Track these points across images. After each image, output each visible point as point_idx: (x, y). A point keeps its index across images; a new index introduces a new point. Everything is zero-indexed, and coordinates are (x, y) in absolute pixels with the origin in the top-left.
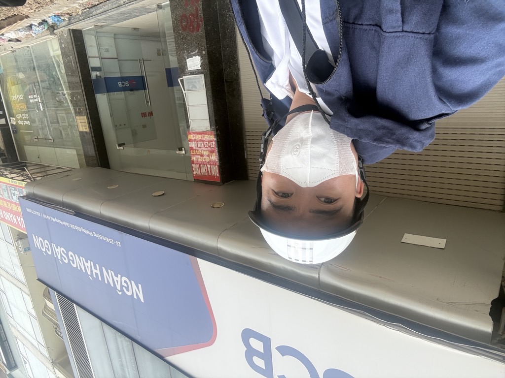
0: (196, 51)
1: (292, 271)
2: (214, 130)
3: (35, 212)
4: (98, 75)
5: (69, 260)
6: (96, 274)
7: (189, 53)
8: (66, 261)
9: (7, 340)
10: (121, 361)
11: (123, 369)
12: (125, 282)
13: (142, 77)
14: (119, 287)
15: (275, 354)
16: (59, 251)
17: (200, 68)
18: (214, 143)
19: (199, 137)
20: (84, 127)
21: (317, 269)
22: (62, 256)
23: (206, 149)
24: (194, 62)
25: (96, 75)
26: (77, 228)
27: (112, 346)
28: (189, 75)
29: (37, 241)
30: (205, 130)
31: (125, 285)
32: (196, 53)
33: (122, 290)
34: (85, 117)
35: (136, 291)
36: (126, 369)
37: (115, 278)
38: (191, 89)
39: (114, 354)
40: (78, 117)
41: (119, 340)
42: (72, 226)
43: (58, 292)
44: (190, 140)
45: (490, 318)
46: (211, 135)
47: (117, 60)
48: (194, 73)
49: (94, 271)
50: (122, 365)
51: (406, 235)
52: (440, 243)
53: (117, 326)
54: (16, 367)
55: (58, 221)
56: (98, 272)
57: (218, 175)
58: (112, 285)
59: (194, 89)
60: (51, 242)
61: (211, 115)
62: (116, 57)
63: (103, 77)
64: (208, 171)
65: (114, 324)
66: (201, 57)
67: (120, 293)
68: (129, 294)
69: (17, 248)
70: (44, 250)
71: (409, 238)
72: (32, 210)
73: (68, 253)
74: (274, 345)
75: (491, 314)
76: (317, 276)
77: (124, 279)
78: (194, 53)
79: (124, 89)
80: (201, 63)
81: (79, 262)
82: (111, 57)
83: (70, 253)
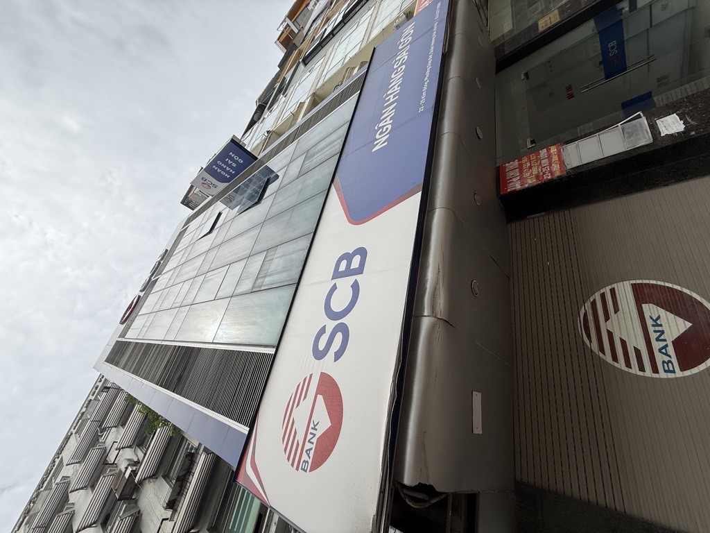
0: (693, 123)
1: (426, 289)
2: (567, 173)
3: (438, 12)
4: (624, 11)
5: (397, 69)
6: (389, 100)
7: (688, 114)
8: (395, 67)
9: (322, 48)
10: (324, 148)
11: (319, 151)
12: (387, 129)
13: (625, 69)
14: (381, 125)
15: (351, 280)
16: (404, 55)
17: (662, 135)
18: (549, 177)
19: (555, 158)
20: (544, 25)
21: (433, 313)
22: (399, 60)
23: (540, 170)
24: (671, 125)
25: (623, 8)
26: (430, 62)
27: (334, 137)
28: (649, 124)
29: (409, 29)
30: (565, 163)
31: (384, 130)
32: (689, 123)
33: (379, 128)
34: (559, 20)
35: (381, 141)
36: (319, 154)
37: (389, 118)
38: (626, 131)
39: (328, 140)
40: (556, 12)
41: (339, 141)
42: (431, 56)
43: (367, 71)
44: (548, 150)
45: (417, 484)
46: (561, 172)
47: (649, 26)
48: (654, 128)
49: (392, 96)
50: (322, 149)
51: (479, 395)
52: (478, 429)
53: (349, 135)
54: (306, 65)
55: (433, 40)
56: (391, 100)
57: (509, 190)
58: (382, 118)
59: (626, 135)
60: (410, 44)
61: (589, 166)
62: (653, 24)
63: (622, 17)
64: (511, 179)
65: (350, 132)
66: (683, 132)
67: (376, 128)
68: (377, 136)
69: (398, 17)
70: (402, 40)
71: (477, 398)
72: (440, 8)
73: (404, 64)
74: (358, 277)
75: (420, 483)
76: (426, 314)
77: (390, 127)
78: (690, 120)
79: (605, 51)
80: (672, 135)
81: (397, 78)
82: (653, 18)
83: (404, 67)
